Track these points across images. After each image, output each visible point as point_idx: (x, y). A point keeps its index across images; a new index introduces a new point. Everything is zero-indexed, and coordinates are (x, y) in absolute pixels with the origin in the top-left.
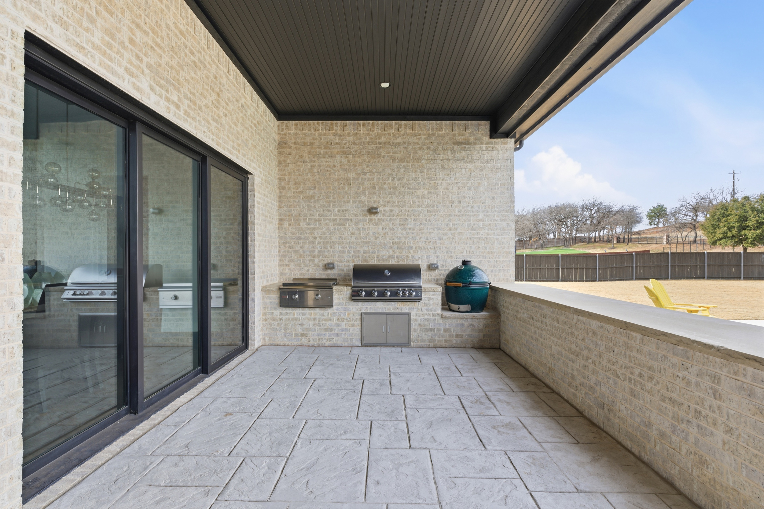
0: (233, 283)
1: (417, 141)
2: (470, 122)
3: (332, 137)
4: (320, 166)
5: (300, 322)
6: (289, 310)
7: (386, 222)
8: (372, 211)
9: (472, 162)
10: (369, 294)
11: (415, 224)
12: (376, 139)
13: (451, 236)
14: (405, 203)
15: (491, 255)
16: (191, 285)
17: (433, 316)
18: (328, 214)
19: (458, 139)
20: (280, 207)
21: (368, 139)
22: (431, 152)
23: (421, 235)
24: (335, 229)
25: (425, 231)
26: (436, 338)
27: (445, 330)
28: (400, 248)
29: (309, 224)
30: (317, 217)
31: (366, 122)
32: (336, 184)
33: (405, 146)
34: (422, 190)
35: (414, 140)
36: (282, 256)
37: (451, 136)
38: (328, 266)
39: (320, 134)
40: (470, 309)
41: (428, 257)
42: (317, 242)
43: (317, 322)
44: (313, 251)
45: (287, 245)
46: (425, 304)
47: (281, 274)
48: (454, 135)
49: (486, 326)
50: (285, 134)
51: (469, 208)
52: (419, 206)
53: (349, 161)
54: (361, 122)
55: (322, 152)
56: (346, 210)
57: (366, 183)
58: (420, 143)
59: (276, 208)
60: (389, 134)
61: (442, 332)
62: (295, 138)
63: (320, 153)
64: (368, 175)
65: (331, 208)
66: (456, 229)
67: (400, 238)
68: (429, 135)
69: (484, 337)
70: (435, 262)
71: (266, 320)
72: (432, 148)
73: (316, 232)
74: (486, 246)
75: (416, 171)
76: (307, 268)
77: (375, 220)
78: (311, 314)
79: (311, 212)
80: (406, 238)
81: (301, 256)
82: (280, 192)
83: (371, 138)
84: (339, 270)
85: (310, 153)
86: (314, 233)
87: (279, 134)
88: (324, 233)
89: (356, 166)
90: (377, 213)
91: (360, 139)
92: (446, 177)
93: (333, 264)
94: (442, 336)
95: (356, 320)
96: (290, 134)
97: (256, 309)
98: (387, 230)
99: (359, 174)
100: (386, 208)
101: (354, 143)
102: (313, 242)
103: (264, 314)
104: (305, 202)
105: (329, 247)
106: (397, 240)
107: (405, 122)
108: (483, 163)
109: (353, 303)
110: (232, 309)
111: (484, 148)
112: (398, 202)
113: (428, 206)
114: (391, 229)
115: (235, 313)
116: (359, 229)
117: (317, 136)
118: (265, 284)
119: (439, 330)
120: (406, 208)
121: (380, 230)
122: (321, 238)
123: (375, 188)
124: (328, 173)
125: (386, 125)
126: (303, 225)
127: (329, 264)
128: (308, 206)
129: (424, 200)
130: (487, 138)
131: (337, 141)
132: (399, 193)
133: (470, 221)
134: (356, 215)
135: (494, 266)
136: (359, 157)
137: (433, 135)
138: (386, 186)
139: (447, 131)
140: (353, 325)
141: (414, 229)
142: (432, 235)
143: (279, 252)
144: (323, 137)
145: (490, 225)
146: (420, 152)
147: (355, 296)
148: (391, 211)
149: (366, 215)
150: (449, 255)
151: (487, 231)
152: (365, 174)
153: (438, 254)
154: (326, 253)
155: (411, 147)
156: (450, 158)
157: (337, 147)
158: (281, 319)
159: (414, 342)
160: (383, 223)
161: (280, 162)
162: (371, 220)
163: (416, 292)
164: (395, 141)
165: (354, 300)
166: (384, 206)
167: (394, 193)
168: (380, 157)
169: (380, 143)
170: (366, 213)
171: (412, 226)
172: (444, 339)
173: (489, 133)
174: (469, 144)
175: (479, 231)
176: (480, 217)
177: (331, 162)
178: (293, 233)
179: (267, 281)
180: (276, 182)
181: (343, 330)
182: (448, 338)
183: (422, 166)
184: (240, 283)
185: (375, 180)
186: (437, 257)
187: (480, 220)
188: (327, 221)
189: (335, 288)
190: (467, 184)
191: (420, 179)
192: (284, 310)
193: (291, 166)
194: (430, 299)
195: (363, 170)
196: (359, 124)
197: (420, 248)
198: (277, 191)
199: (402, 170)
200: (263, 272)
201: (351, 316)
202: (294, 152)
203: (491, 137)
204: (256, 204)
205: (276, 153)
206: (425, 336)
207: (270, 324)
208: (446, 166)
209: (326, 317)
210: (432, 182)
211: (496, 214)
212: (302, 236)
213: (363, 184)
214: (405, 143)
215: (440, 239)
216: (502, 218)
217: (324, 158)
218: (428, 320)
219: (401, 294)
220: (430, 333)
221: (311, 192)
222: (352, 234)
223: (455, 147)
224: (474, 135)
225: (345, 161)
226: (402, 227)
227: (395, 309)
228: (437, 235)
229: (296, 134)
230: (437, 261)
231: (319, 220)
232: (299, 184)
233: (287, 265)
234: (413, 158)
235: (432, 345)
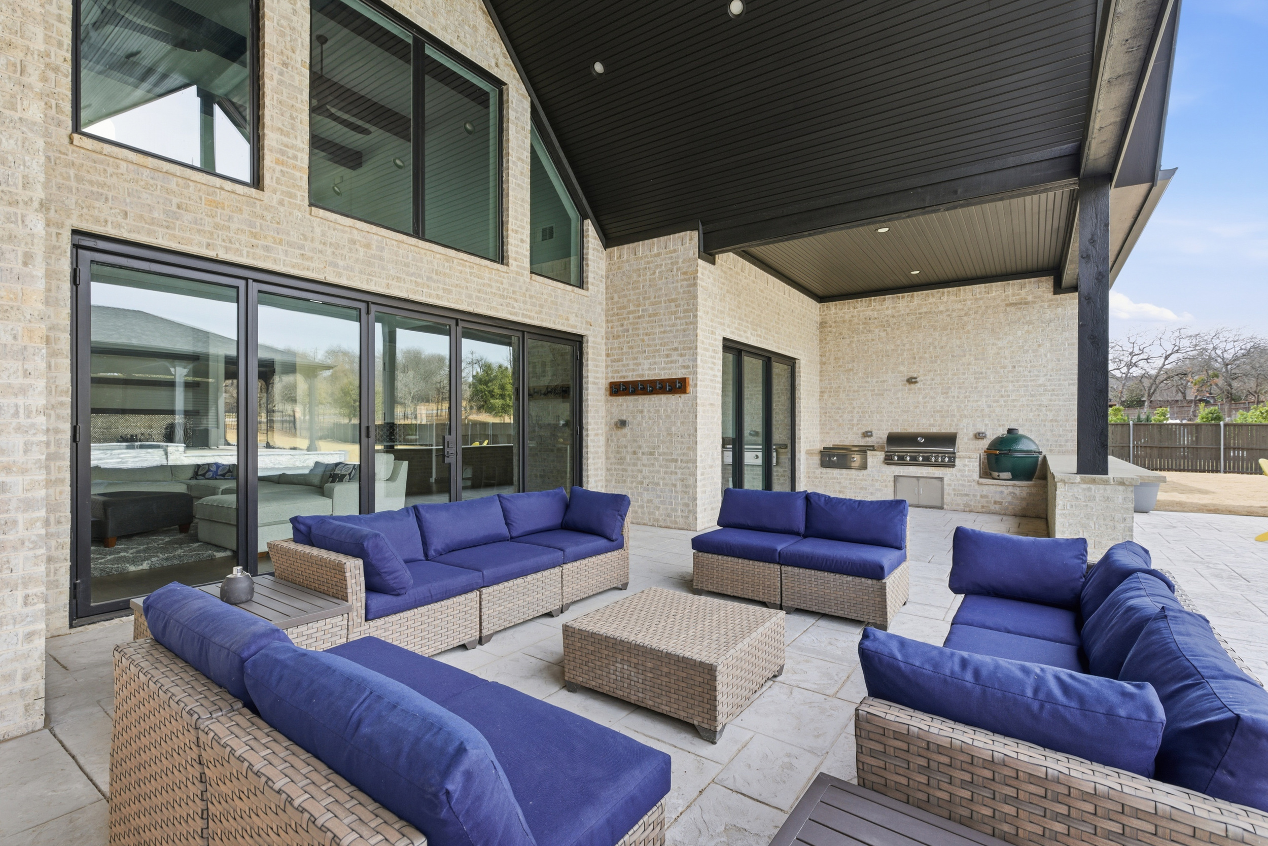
0: (785, 446)
1: (962, 307)
2: (1027, 280)
3: (871, 313)
4: (858, 341)
5: (838, 481)
6: (829, 470)
7: (927, 391)
8: (911, 381)
9: (1030, 323)
10: (901, 458)
11: (959, 393)
12: (916, 310)
13: (1003, 403)
14: (948, 370)
15: (1055, 424)
16: (761, 447)
17: (969, 482)
18: (866, 385)
19: (1012, 299)
20: (821, 380)
21: (908, 311)
22: (978, 317)
23: (966, 403)
24: (873, 399)
25: (971, 399)
26: (972, 503)
27: (982, 496)
28: (942, 417)
29: (848, 395)
30: (856, 388)
31: (906, 294)
32: (874, 357)
33: (948, 313)
34: (968, 356)
35: (960, 306)
36: (823, 424)
37: (1003, 297)
38: (867, 434)
39: (858, 312)
40: (1011, 477)
41: (974, 425)
42: (855, 412)
43: (853, 481)
44: (852, 420)
45: (828, 415)
46: (960, 470)
47: (822, 441)
48: (1008, 296)
49: (1030, 494)
50: (826, 315)
51: (1026, 373)
52: (964, 374)
53: (887, 334)
54: (900, 295)
55: (861, 327)
56: (884, 381)
57: (905, 354)
58: (965, 309)
59: (818, 382)
60: (931, 304)
61: (978, 498)
62: (835, 317)
63: (859, 329)
64: (908, 346)
65: (869, 380)
66: (1008, 396)
67: (942, 407)
68: (976, 299)
69: (1027, 506)
70: (983, 431)
71: (809, 477)
72: (980, 312)
73: (854, 403)
74: (1048, 413)
75: (960, 338)
76: (846, 436)
77: (915, 389)
78: (848, 475)
79: (850, 384)
80: (949, 406)
81: (840, 425)
82: (822, 367)
83: (911, 310)
84: (877, 438)
85: (849, 329)
86: (852, 404)
87: (820, 315)
88: (862, 403)
89: (894, 338)
90: (916, 382)
91: (899, 311)
92: (996, 342)
93: (871, 432)
94: (979, 502)
95: (889, 482)
96: (830, 314)
97: (802, 467)
98: (927, 399)
99: (898, 345)
100: (926, 377)
101: (893, 316)
102: (852, 412)
103: (808, 473)
104: (844, 375)
105: (867, 415)
106: (938, 408)
107: (949, 289)
108: (1045, 323)
109: (886, 466)
110: (782, 467)
111: (1046, 306)
112: (940, 370)
113: (975, 373)
114: (932, 398)
115: (784, 471)
116: (898, 398)
117: (856, 313)
118: (808, 448)
119: (975, 496)
120: (949, 376)
121: (920, 399)
122: (859, 407)
123: (915, 358)
124: (866, 347)
125: (927, 295)
126: (842, 396)
127: (867, 432)
128: (847, 379)
129: (970, 367)
130: (1050, 295)
131: (876, 316)
132: (942, 362)
133: (1026, 386)
134: (894, 385)
135: (1060, 436)
136: (898, 329)
137: (981, 299)
138: (927, 356)
139: (998, 293)
140: (886, 486)
141: (958, 397)
142: (980, 403)
143: (820, 421)
144: (861, 314)
145: (1053, 390)
146: (965, 318)
147: (888, 460)
148: (933, 380)
149: (905, 385)
150: (1000, 423)
151: (1049, 397)
152: (904, 345)
153: (987, 422)
154: (864, 422)
155: (954, 314)
156: (1002, 321)
157: (876, 321)
158: (821, 478)
159: (948, 505)
160: (924, 392)
161: (821, 341)
162: (910, 390)
163: (949, 458)
164: (937, 310)
165: (888, 464)
166: (925, 375)
167: (936, 362)
168: (920, 327)
169: (920, 314)
170: (905, 382)
171: (956, 394)
172: (980, 505)
173: (1052, 289)
174: (1026, 303)
175: (1038, 398)
176: (1040, 382)
177: (870, 336)
178: (833, 404)
179: (810, 446)
180: (818, 358)
181: (877, 490)
182: (985, 505)
183: (968, 332)
184: (789, 446)
185: (915, 350)
186: (986, 425)
187: (1040, 385)
188: (866, 392)
189: (869, 452)
190: (1023, 347)
191: (965, 345)
192: (824, 470)
193: (831, 343)
194: (965, 465)
195: (902, 341)
196: (898, 298)
197: (965, 416)
198: (819, 366)
199: (944, 338)
200: (807, 438)
201: (885, 478)
202: (834, 330)
203: (1055, 293)
204: (802, 383)
205: (818, 333)
206: (961, 501)
207: (813, 482)
208: (998, 330)
209: (861, 478)
210: (979, 348)
211: (1062, 377)
212: (842, 407)
213: (902, 355)
214: (948, 310)
215: (990, 406)
216: (1071, 382)
217: (863, 333)
218: (963, 485)
219: (933, 459)
220: (965, 498)
221: (850, 366)
222: (890, 403)
223: (1008, 309)
224: (1032, 293)
225: (883, 334)
226: (944, 395)
227: (928, 473)
228: (986, 402)
229: (836, 314)
230: (986, 430)
231: (858, 391)
232: (839, 359)
233: (827, 433)
234: (957, 324)
235: (967, 509)
